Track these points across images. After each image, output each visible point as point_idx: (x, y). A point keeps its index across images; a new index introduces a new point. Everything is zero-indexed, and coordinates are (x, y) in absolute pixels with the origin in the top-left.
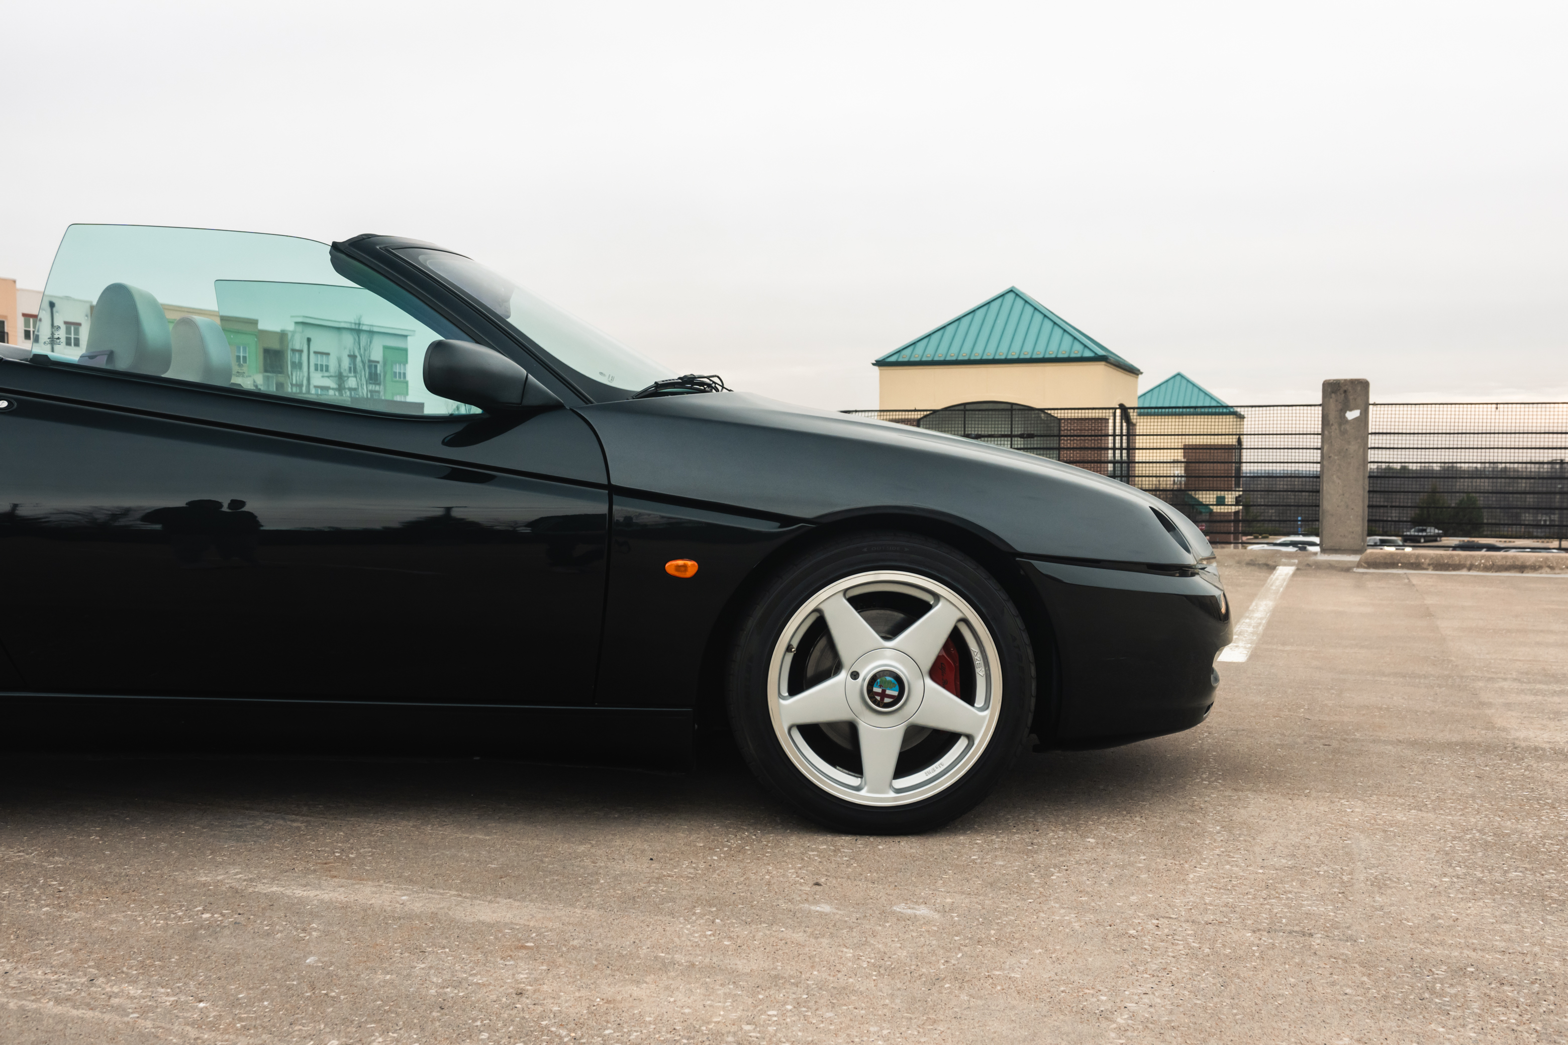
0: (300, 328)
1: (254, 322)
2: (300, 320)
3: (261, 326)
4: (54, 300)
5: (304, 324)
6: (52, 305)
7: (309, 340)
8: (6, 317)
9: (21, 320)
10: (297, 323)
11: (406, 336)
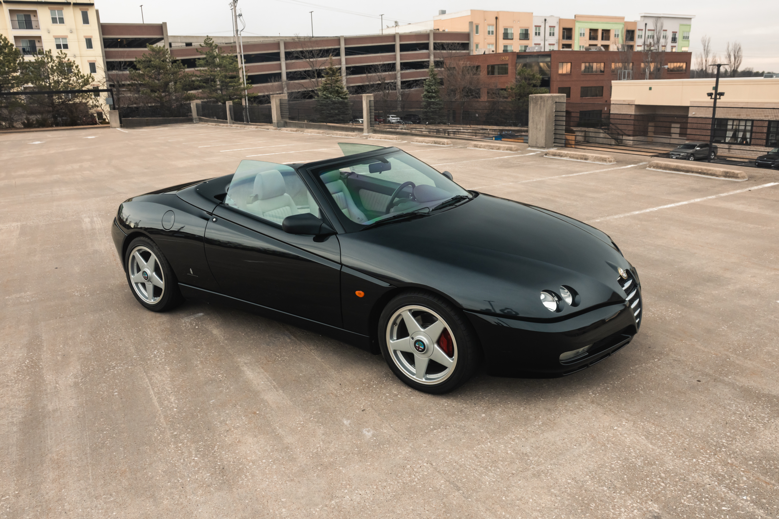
0: (643, 18)
1: (623, 18)
2: (643, 15)
3: (626, 20)
4: (546, 18)
5: (645, 17)
6: (545, 20)
7: (646, 24)
8: (529, 27)
9: (534, 28)
10: (642, 17)
11: (691, 19)
